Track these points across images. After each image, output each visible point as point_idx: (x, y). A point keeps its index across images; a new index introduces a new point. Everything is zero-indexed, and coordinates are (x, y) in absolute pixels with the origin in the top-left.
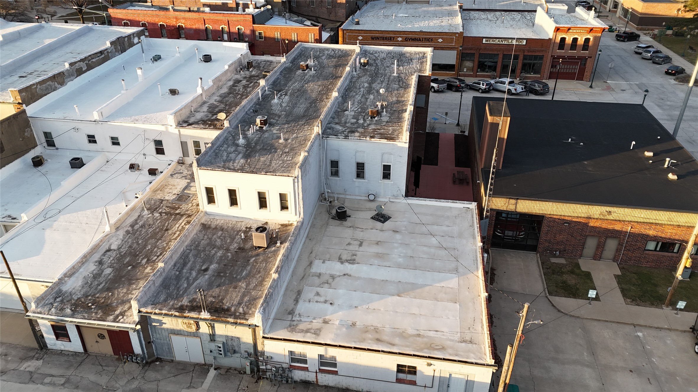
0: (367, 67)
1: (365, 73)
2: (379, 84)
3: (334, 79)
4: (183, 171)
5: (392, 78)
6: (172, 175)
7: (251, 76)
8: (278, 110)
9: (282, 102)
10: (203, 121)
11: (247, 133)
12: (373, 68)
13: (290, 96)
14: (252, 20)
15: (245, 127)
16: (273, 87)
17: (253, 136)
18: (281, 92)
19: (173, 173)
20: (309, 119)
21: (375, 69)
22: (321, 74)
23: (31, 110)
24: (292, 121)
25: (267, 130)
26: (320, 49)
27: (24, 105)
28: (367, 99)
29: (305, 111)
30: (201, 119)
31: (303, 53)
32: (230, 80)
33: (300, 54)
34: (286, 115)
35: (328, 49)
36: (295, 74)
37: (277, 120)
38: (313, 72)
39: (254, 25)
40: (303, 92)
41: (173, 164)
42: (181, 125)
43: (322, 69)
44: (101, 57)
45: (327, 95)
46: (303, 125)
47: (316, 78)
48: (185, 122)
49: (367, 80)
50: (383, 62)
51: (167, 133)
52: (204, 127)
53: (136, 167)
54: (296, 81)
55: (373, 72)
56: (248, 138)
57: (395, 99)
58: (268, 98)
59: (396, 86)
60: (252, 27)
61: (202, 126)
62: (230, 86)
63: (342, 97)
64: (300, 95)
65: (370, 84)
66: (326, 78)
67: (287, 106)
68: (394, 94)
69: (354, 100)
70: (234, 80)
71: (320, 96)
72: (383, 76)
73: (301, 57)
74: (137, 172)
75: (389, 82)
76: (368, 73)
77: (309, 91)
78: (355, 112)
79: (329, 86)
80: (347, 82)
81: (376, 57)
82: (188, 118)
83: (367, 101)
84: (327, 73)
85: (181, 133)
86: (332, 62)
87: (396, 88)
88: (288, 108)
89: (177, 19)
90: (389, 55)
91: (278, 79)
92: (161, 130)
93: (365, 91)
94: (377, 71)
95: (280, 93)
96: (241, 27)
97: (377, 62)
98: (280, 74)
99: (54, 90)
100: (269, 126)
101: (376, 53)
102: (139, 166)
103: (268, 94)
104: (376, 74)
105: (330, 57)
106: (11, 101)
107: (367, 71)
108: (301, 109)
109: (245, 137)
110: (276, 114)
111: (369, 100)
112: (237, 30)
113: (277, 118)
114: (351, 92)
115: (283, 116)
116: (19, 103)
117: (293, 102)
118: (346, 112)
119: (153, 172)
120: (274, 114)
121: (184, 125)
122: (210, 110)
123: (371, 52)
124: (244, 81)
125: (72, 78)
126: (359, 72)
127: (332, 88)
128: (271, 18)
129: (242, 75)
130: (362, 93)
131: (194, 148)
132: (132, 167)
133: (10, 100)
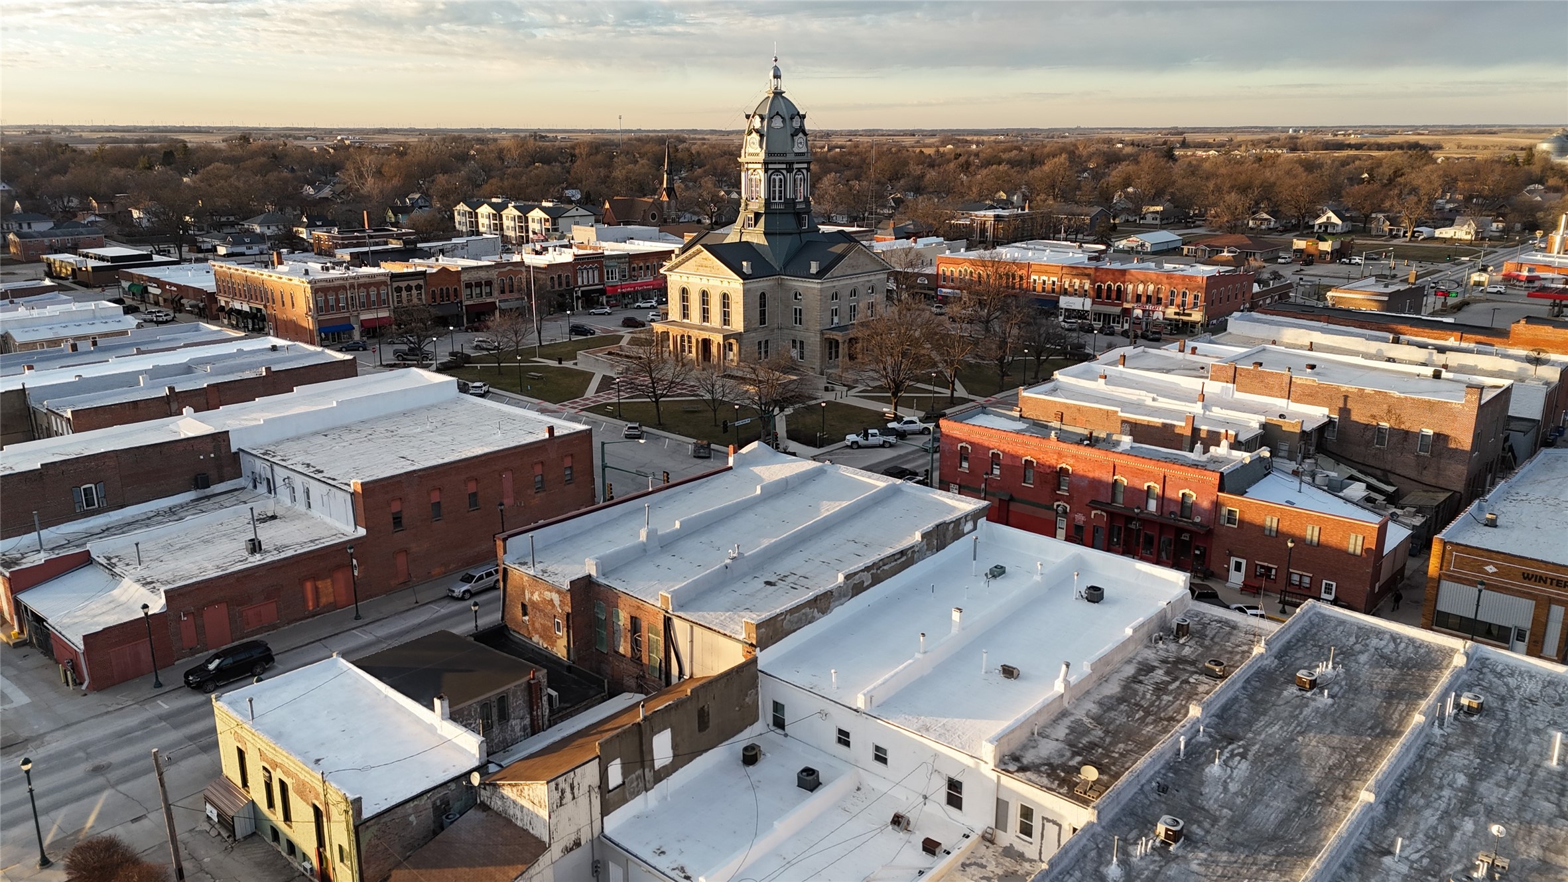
0: (1475, 718)
1: (1467, 737)
2: (1498, 785)
3: (1378, 736)
4: (987, 861)
5: (1542, 774)
6: (964, 865)
7: (1180, 660)
8: (1216, 801)
9: (1230, 777)
10: (1050, 765)
11: (1131, 848)
12: (1493, 726)
13: (1254, 763)
14: (1217, 482)
15: (1131, 830)
16: (1219, 724)
17: (1143, 864)
18: (1234, 746)
19: (968, 862)
20: (1287, 853)
21: (1498, 731)
22: (1346, 710)
23: (765, 658)
24: (1242, 845)
25: (1177, 857)
26: (1359, 628)
27: (758, 649)
28: (1453, 828)
29: (1281, 824)
30: (1048, 759)
31: (1314, 631)
32: (1129, 662)
33: (1305, 635)
34: (1230, 820)
35: (1379, 633)
36: (1279, 695)
37: (1208, 832)
38: (1325, 699)
39: (1219, 494)
40: (1288, 759)
41: (974, 837)
42: (1005, 764)
43: (1351, 696)
44: (899, 562)
45: (1348, 786)
46: (1265, 865)
47: (1329, 719)
48: (1016, 758)
49: (1466, 762)
50: (1526, 713)
51: (975, 772)
52: (1049, 786)
53: (904, 823)
54: (1278, 718)
55: (1491, 739)
56: (1129, 865)
57: (1535, 852)
58: (1201, 754)
59: (1548, 808)
60: (1215, 497)
61: (1045, 781)
62: (1128, 678)
63: (1387, 803)
64: (1278, 765)
65: (1473, 778)
66: (1356, 729)
67: (1239, 793)
68: (1536, 835)
69: (1417, 823)
70: (1139, 663)
71: (1329, 784)
72: (1517, 762)
73: (1305, 645)
74: (902, 835)
75: (1529, 785)
76: (1476, 740)
77: (1304, 761)
78: (1411, 867)
79: (1358, 755)
80: (1412, 755)
81: (1510, 690)
82: (1021, 750)
83: (1452, 836)
84: (1361, 711)
85: (1002, 782)
86: (1384, 677)
87: (1546, 814)
88: (1239, 800)
89: (1060, 455)
90: (1550, 691)
91: (1234, 700)
92: (966, 763)
93: (1454, 801)
94: (1504, 739)
95: (1230, 747)
96: (1191, 493)
97: (1509, 707)
98: (1244, 688)
99: (810, 623)
100: (1184, 846)
101: (1512, 675)
102: (908, 823)
103: (1203, 743)
104: (1498, 748)
105: (1382, 659)
106: (741, 638)
107: (1474, 733)
108: (1269, 813)
109: (1124, 863)
110: (1207, 811)
111: (1458, 834)
112: (1180, 495)
113: (1207, 825)
114: (1415, 792)
115: (1224, 821)
116: (752, 645)
117: (1257, 786)
118: (1387, 860)
119: (930, 847)
120: (1203, 809)
121: (1012, 767)
122: (1071, 737)
123: (1499, 669)
124: (1161, 672)
125: (843, 600)
126: (1449, 730)
127: (1366, 766)
128: (1266, 475)
129: (1161, 652)
130: (1443, 806)
131: (1019, 819)
132: (897, 820)
133: (741, 633)
